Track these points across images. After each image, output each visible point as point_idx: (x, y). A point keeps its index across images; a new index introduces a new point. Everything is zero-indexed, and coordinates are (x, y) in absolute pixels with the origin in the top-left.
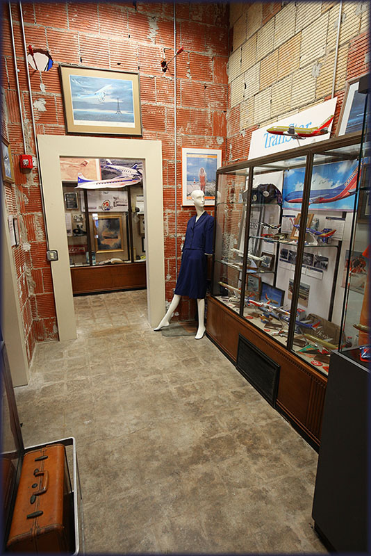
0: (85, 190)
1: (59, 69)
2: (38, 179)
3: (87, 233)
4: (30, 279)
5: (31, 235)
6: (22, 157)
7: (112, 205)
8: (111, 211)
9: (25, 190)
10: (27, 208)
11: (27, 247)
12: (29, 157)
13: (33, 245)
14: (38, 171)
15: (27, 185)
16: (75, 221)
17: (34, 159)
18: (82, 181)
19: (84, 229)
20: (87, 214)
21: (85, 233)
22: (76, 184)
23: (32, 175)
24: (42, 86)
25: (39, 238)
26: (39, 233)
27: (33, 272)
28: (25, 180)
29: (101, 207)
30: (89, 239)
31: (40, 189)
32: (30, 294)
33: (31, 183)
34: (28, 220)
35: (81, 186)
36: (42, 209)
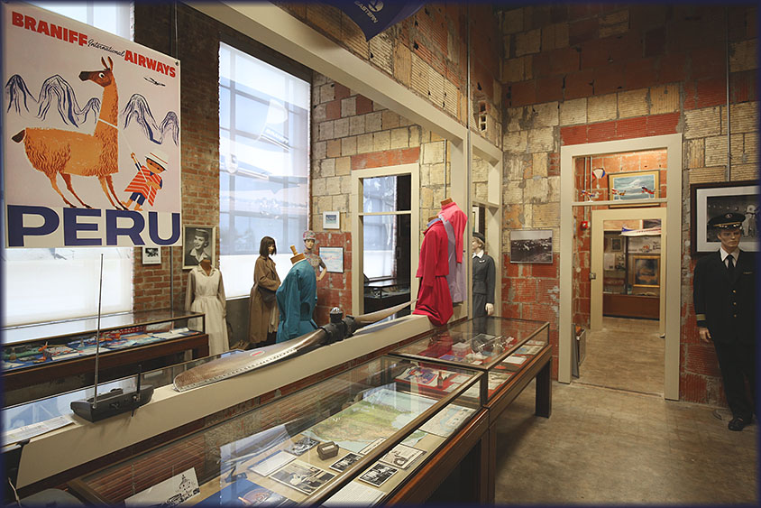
0: (627, 237)
1: (608, 176)
2: (590, 234)
3: (627, 268)
4: (578, 289)
5: (582, 264)
6: (583, 223)
7: (651, 248)
8: (650, 252)
9: (582, 239)
10: (582, 249)
11: (579, 270)
12: (586, 222)
13: (582, 269)
14: (590, 229)
15: (583, 237)
16: (617, 259)
17: (589, 223)
18: (625, 230)
19: (624, 266)
20: (627, 254)
21: (624, 269)
22: (620, 232)
23: (587, 231)
24: (598, 186)
25: (587, 266)
26: (587, 262)
27: (580, 285)
28: (583, 234)
29: (641, 250)
30: (627, 274)
31: (590, 238)
32: (577, 297)
33: (586, 235)
34: (581, 255)
35: (624, 234)
36: (590, 250)
